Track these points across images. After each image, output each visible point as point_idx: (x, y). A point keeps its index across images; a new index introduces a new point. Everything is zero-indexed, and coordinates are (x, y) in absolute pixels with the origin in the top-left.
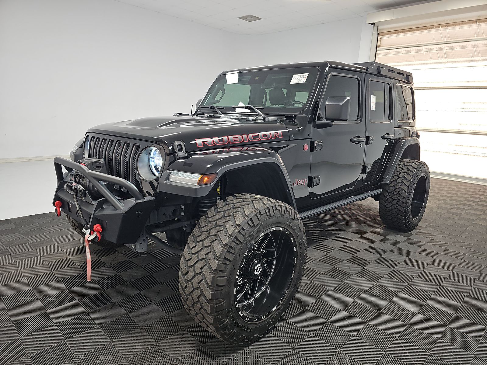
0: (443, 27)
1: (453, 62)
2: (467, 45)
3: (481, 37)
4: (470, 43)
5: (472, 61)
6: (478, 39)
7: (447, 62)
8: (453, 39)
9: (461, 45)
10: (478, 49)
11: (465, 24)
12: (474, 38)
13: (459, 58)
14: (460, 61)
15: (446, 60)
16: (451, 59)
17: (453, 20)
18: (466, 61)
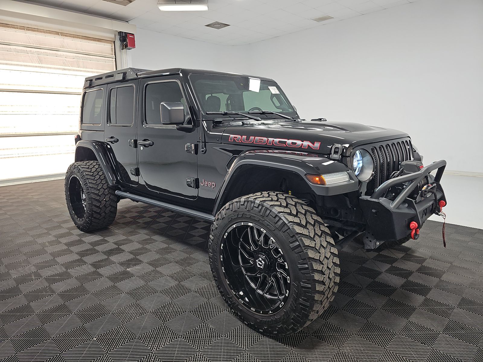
0: (29, 30)
1: (47, 68)
2: (56, 54)
3: (66, 49)
4: (59, 53)
5: (65, 69)
6: (64, 50)
7: (42, 67)
8: (42, 45)
9: (51, 52)
10: (67, 59)
11: (50, 33)
12: (61, 49)
13: (52, 65)
14: (54, 68)
15: (40, 65)
16: (45, 65)
17: (37, 26)
18: (60, 69)
